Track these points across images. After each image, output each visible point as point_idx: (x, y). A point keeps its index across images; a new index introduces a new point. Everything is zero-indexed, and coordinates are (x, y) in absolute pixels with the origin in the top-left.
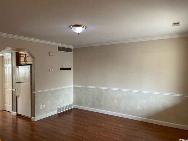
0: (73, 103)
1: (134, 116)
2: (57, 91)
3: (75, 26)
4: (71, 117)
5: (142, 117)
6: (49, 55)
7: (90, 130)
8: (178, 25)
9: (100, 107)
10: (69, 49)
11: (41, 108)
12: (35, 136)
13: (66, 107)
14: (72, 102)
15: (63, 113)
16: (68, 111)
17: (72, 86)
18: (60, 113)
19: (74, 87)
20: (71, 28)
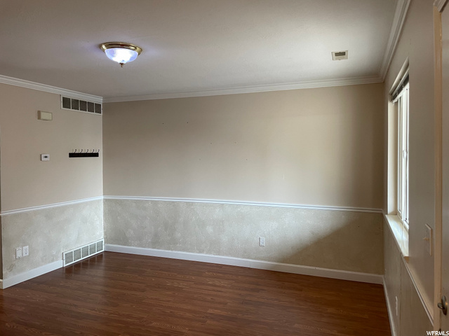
0: (103, 240)
1: (250, 260)
2: (63, 209)
3: (112, 45)
4: (99, 273)
5: (269, 261)
6: (39, 117)
7: (152, 298)
8: (343, 58)
9: (173, 244)
10: (91, 104)
11: (19, 254)
12: (7, 324)
13: (85, 251)
14: (102, 237)
15: (77, 265)
16: (92, 259)
17: (102, 197)
18: (71, 266)
19: (106, 201)
20: (104, 50)
